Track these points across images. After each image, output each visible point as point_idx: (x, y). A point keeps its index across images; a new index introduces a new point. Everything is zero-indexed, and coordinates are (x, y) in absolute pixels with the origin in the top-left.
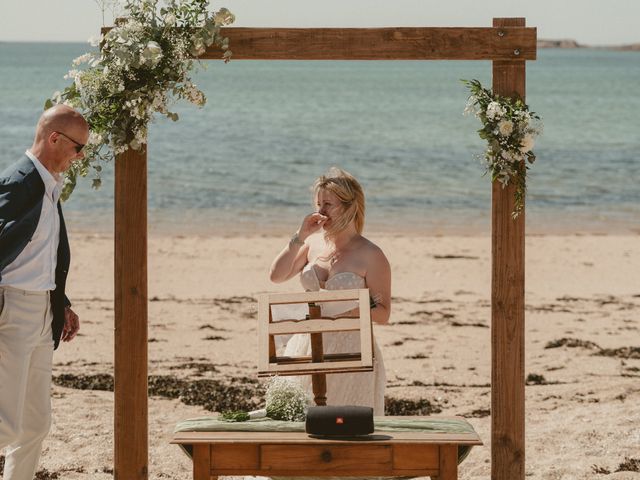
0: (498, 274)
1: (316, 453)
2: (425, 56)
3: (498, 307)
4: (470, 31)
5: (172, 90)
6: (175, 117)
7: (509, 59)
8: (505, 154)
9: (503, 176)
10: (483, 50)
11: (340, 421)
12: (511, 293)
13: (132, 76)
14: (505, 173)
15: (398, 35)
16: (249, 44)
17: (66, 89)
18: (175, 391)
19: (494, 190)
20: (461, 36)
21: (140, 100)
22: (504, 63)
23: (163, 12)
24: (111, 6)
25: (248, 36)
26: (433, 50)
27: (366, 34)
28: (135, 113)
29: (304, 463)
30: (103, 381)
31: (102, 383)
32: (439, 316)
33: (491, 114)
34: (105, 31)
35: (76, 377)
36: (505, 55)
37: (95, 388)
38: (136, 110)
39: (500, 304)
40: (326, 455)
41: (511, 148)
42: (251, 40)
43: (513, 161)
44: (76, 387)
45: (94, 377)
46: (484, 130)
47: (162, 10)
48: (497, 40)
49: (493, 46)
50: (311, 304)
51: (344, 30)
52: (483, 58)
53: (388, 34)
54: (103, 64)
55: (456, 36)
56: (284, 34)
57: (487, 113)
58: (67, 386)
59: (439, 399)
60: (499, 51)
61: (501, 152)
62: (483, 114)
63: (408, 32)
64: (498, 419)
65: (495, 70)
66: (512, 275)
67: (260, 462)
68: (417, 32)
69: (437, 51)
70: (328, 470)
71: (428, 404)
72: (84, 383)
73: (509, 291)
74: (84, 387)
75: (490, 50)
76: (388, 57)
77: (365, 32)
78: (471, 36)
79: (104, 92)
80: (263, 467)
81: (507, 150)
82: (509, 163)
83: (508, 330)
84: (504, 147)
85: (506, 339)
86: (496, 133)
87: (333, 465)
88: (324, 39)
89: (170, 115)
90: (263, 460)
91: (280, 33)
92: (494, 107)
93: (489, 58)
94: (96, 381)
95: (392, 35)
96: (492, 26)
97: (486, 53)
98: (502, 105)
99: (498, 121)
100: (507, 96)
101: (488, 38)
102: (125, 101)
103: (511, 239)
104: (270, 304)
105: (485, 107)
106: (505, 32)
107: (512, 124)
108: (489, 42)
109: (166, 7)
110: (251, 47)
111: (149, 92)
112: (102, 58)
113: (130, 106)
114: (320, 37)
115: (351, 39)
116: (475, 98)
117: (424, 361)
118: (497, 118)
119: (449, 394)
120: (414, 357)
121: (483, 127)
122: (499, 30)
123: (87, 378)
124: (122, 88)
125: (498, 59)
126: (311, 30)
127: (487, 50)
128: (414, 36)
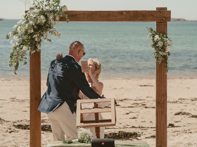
0: (158, 92)
2: (134, 20)
4: (149, 12)
5: (49, 32)
6: (50, 41)
7: (161, 21)
8: (160, 53)
9: (160, 60)
10: (153, 18)
11: (103, 144)
13: (35, 27)
14: (160, 59)
15: (124, 13)
16: (74, 16)
17: (13, 31)
20: (146, 14)
21: (38, 35)
22: (160, 22)
23: (46, 6)
24: (28, 4)
25: (74, 13)
26: (136, 18)
27: (114, 13)
28: (36, 39)
32: (141, 105)
33: (155, 39)
34: (26, 12)
36: (160, 20)
37: (28, 129)
39: (159, 102)
42: (75, 15)
43: (163, 55)
44: (22, 129)
46: (153, 45)
47: (45, 5)
48: (158, 14)
49: (156, 17)
50: (95, 103)
52: (153, 21)
53: (121, 13)
54: (26, 23)
58: (19, 128)
59: (140, 132)
60: (158, 19)
62: (153, 39)
63: (128, 12)
64: (158, 140)
65: (157, 25)
66: (163, 93)
68: (131, 12)
69: (137, 18)
71: (137, 134)
73: (162, 98)
74: (25, 129)
77: (113, 12)
79: (26, 32)
81: (161, 51)
82: (162, 56)
83: (161, 111)
84: (160, 50)
85: (161, 114)
86: (157, 45)
89: (48, 40)
91: (85, 13)
92: (157, 37)
93: (155, 21)
95: (123, 13)
96: (156, 10)
97: (154, 19)
98: (159, 36)
99: (158, 42)
100: (161, 33)
101: (155, 14)
102: (33, 35)
103: (162, 81)
104: (81, 103)
105: (154, 37)
106: (160, 12)
107: (163, 43)
108: (155, 16)
109: (46, 4)
110: (75, 17)
111: (41, 32)
112: (25, 21)
113: (35, 37)
114: (99, 14)
115: (109, 15)
116: (150, 34)
117: (136, 119)
118: (158, 41)
119: (143, 130)
120: (132, 118)
121: (153, 44)
122: (158, 11)
123: (26, 126)
124: (32, 31)
125: (158, 21)
126: (95, 11)
127: (154, 18)
128: (130, 13)
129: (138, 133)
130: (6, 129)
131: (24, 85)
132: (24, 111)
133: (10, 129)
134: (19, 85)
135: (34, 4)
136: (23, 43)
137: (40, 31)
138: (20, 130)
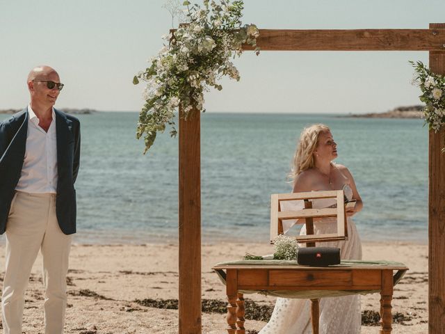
0: (433, 190)
1: (303, 275)
2: (384, 48)
3: (433, 213)
4: (414, 31)
5: (217, 70)
6: (220, 88)
7: (439, 50)
8: (436, 111)
9: (436, 125)
10: (423, 44)
11: (319, 255)
12: (441, 203)
13: (191, 60)
14: (437, 123)
15: (366, 34)
16: (269, 40)
17: (147, 69)
18: (225, 308)
19: (430, 136)
20: (408, 35)
21: (198, 76)
22: (437, 52)
23: (212, 18)
24: (178, 14)
25: (267, 35)
26: (390, 44)
27: (345, 33)
28: (194, 84)
29: (296, 281)
30: (174, 303)
31: (173, 305)
33: (427, 85)
34: (172, 31)
35: (155, 301)
36: (437, 47)
37: (169, 308)
38: (195, 82)
39: (434, 210)
40: (310, 277)
41: (441, 107)
42: (270, 37)
43: (442, 116)
44: (155, 306)
45: (168, 301)
46: (423, 96)
47: (211, 17)
48: (432, 37)
49: (429, 41)
50: (306, 200)
51: (331, 31)
52: (423, 49)
53: (360, 33)
54: (173, 52)
55: (404, 35)
56: (291, 33)
57: (425, 84)
58: (149, 306)
59: (410, 313)
60: (433, 45)
61: (434, 109)
62: (422, 85)
63: (373, 32)
65: (431, 57)
66: (442, 192)
67: (268, 281)
68: (379, 32)
69: (392, 45)
70: (311, 286)
71: (402, 316)
72: (161, 305)
73: (440, 202)
74: (161, 307)
75: (427, 44)
76: (360, 49)
77: (344, 32)
78: (415, 35)
79: (174, 70)
80: (270, 284)
81: (438, 108)
82: (439, 117)
83: (439, 228)
84: (436, 106)
85: (438, 234)
86: (431, 97)
87: (314, 283)
88: (318, 37)
89: (216, 86)
90: (270, 280)
91: (289, 33)
92: (430, 80)
93: (427, 49)
94: (170, 303)
95: (363, 35)
96: (428, 28)
97: (424, 46)
98: (435, 79)
99: (432, 89)
100: (439, 74)
101: (426, 36)
102: (188, 76)
103: (441, 168)
104: (279, 200)
105: (424, 80)
106: (437, 32)
107: (441, 91)
108: (427, 39)
109: (213, 15)
110: (270, 42)
111: (203, 71)
112: (171, 49)
113: (192, 79)
114: (315, 35)
115: (335, 37)
116: (417, 75)
117: (405, 300)
118: (432, 87)
119: (417, 311)
120: (398, 298)
121: (422, 94)
122: (433, 31)
123: (163, 301)
124: (186, 68)
125: (432, 50)
126: (309, 31)
127: (425, 44)
128: (377, 35)
129: (405, 315)
130: (120, 306)
131: (149, 255)
132: (154, 288)
133: (128, 306)
134: (136, 255)
135: (189, 15)
136: (167, 91)
137: (201, 68)
138: (151, 308)
